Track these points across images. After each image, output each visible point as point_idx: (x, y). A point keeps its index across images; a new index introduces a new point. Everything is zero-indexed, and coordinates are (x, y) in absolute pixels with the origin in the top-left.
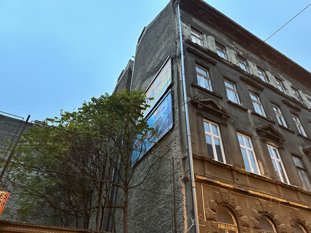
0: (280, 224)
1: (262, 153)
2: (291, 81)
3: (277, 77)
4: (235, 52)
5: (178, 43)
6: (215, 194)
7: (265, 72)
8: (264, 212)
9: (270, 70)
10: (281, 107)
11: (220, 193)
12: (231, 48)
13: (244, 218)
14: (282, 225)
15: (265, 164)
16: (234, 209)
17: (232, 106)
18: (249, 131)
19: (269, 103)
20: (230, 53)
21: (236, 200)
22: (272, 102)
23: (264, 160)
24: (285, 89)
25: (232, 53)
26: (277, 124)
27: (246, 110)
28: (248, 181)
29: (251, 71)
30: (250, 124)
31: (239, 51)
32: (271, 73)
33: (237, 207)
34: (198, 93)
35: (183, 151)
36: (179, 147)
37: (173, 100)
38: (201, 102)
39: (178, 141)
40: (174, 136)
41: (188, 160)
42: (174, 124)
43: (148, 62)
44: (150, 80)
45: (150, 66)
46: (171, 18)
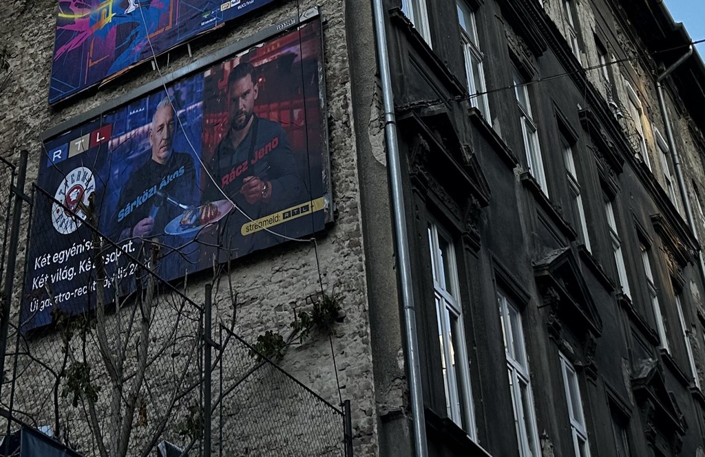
34: (408, 65)
35: (378, 378)
36: (365, 350)
37: (326, 70)
38: (425, 119)
39: (357, 315)
40: (332, 278)
41: (407, 433)
42: (336, 212)
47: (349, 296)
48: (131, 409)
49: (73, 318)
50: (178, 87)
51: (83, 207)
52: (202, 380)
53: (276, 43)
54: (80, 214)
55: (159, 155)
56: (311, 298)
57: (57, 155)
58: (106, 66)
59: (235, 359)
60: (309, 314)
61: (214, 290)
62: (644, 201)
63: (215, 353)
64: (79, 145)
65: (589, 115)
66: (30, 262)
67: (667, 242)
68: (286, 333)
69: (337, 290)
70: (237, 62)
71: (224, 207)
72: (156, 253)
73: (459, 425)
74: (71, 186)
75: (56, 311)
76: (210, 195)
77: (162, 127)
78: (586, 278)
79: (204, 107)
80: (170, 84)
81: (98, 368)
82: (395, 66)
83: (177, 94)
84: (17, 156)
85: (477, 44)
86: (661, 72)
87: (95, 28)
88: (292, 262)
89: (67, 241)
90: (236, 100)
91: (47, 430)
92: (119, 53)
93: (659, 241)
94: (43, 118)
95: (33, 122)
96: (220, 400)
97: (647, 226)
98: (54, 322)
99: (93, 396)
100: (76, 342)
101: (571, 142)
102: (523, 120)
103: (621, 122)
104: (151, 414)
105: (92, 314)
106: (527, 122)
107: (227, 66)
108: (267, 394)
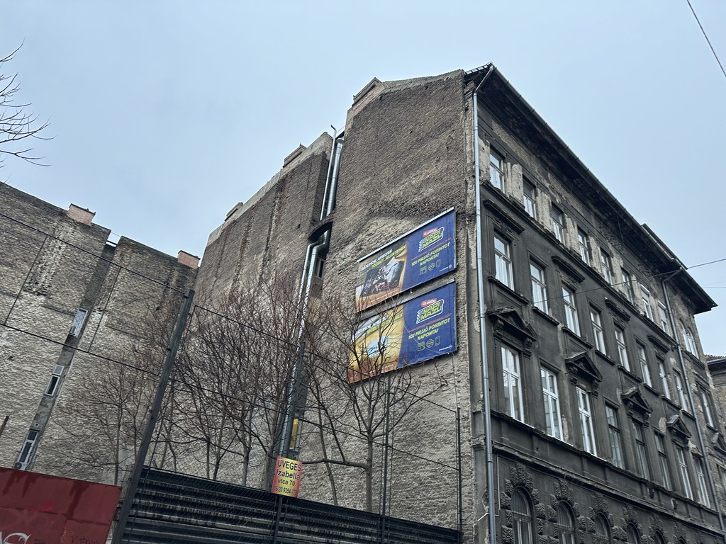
0: (579, 516)
1: (569, 403)
2: (623, 257)
3: (604, 248)
4: (549, 198)
5: (470, 186)
6: (511, 470)
7: (588, 239)
8: (563, 499)
9: (596, 233)
10: (602, 313)
11: (518, 470)
12: (545, 190)
13: (540, 506)
14: (582, 517)
15: (571, 421)
16: (530, 493)
17: (538, 317)
18: (557, 365)
19: (588, 305)
20: (542, 201)
21: (533, 479)
22: (591, 305)
23: (570, 415)
24: (613, 274)
25: (544, 200)
26: (593, 349)
27: (556, 324)
28: (549, 450)
29: (568, 238)
30: (559, 350)
31: (555, 196)
32: (596, 240)
33: (534, 489)
34: (497, 295)
35: (472, 400)
36: (468, 392)
37: (457, 300)
40: (457, 368)
41: (482, 418)
42: (459, 348)
43: (389, 179)
44: (396, 225)
45: (394, 193)
46: (457, 117)
47: (462, 374)
61: (413, 372)
85: (543, 281)
88: (442, 364)
101: (598, 312)
102: (568, 307)
106: (571, 307)
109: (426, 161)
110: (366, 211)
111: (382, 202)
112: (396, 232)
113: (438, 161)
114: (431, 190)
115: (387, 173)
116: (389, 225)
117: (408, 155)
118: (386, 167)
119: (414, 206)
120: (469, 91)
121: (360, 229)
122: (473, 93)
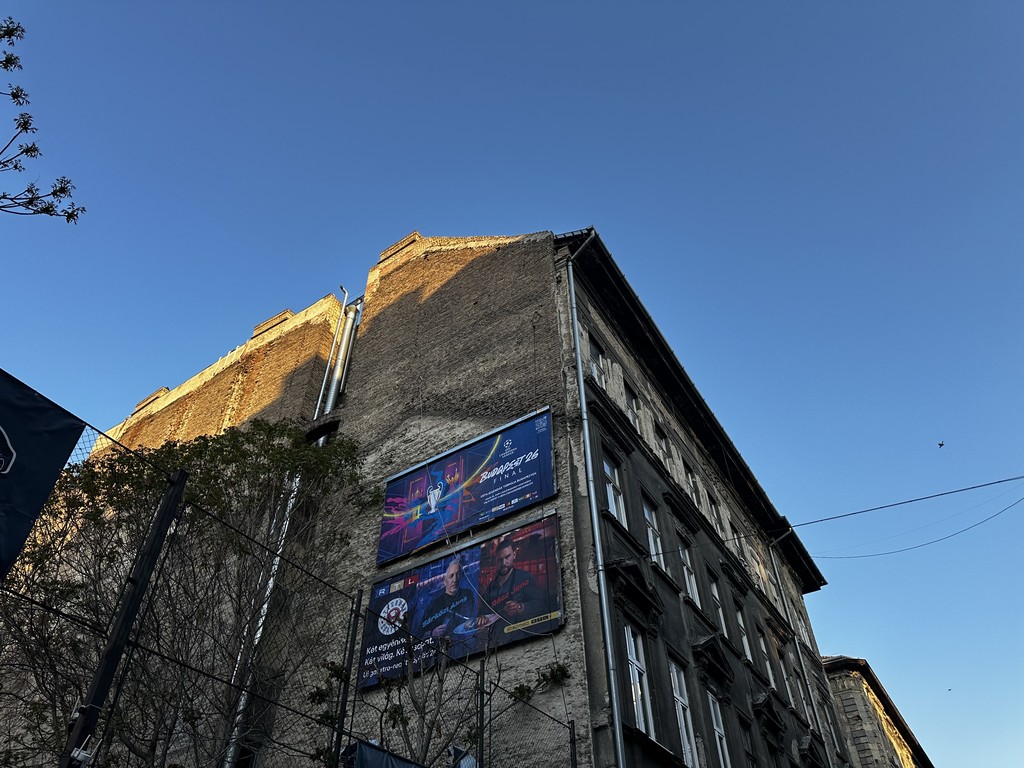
1: (702, 715)
2: (729, 506)
3: (710, 491)
4: (652, 414)
5: (569, 379)
7: (692, 476)
9: (701, 470)
10: (719, 580)
12: (647, 403)
15: (707, 744)
17: (658, 578)
18: (684, 652)
19: (705, 569)
22: (708, 568)
23: (706, 735)
25: (647, 417)
26: (717, 633)
27: (676, 591)
29: (676, 472)
30: (684, 632)
31: (657, 413)
32: (702, 480)
34: (613, 539)
35: (593, 707)
36: (584, 693)
37: (560, 543)
38: (623, 568)
39: (579, 674)
40: (563, 654)
41: (611, 737)
42: (566, 620)
43: (440, 363)
44: (453, 428)
45: (449, 383)
46: (546, 290)
47: (574, 664)
48: (430, 729)
49: (392, 680)
50: (463, 553)
51: (400, 620)
52: (478, 712)
53: (528, 529)
54: (397, 623)
55: (450, 590)
56: (549, 666)
57: (382, 591)
58: (415, 543)
59: (499, 699)
60: (548, 674)
61: (486, 663)
62: (760, 610)
63: (486, 697)
64: (397, 586)
65: (727, 565)
66: (363, 650)
67: (775, 631)
68: (533, 685)
69: (566, 661)
70: (502, 539)
71: (493, 618)
72: (448, 643)
73: (644, 732)
74: (391, 608)
75: (381, 677)
76: (484, 611)
77: (452, 575)
78: (724, 652)
79: (480, 564)
80: (457, 552)
81: (409, 707)
82: (604, 540)
83: (463, 557)
84: (355, 592)
85: (656, 527)
86: (772, 542)
87: (408, 522)
88: (537, 647)
89: (389, 639)
90: (502, 560)
91: (375, 742)
92: (424, 535)
93: (770, 631)
94: (373, 571)
95: (365, 574)
96: (490, 722)
97: (763, 623)
98: (380, 683)
99: (405, 722)
100: (395, 694)
101: (715, 579)
102: (685, 568)
103: (747, 569)
104: (444, 731)
105: (405, 678)
106: (688, 569)
107: (496, 541)
108: (520, 718)
109: (500, 341)
110: (401, 408)
111: (427, 395)
112: (454, 438)
113: (519, 343)
114: (509, 381)
115: (438, 354)
116: (440, 428)
117: (471, 333)
118: (434, 346)
119: (483, 403)
120: (561, 259)
121: (388, 433)
122: (568, 261)
